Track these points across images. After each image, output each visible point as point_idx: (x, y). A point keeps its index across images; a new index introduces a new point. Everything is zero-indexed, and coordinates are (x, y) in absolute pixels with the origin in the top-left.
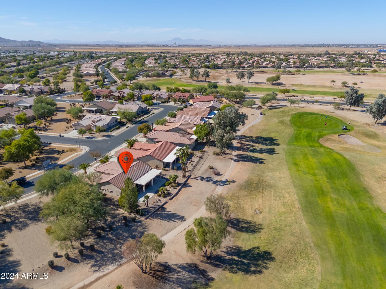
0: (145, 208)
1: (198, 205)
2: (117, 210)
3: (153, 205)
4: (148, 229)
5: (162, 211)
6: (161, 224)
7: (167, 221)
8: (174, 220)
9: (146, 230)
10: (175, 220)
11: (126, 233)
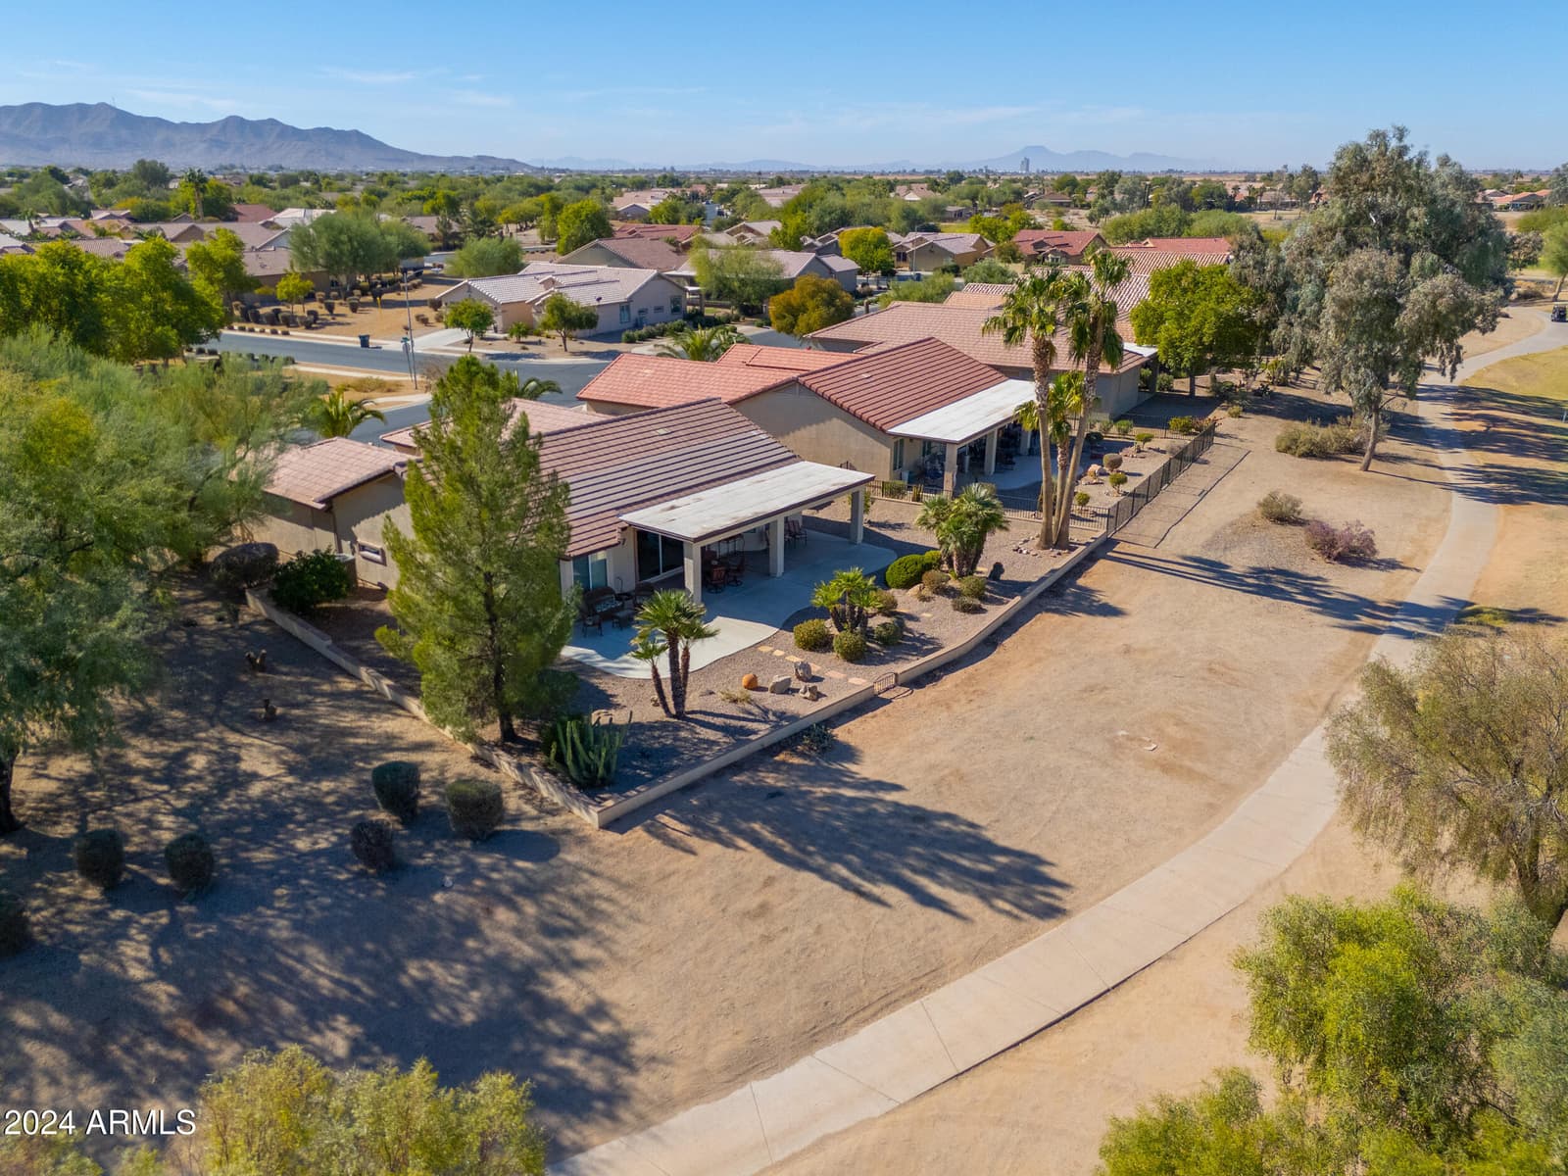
0: (651, 727)
1: (1200, 767)
2: (396, 707)
3: (731, 709)
4: (600, 941)
5: (812, 775)
6: (763, 909)
7: (845, 884)
8: (923, 881)
9: (581, 948)
10: (934, 889)
11: (331, 949)
